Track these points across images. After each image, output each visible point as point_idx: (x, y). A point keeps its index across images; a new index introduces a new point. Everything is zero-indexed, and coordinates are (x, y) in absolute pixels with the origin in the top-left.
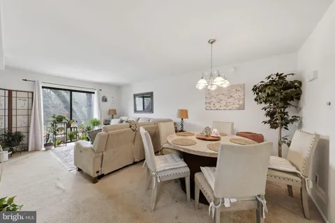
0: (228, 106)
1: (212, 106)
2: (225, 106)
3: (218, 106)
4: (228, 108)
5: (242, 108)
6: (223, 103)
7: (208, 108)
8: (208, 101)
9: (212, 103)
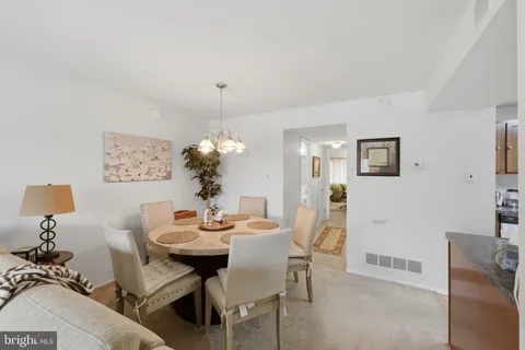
0: (151, 175)
1: (122, 172)
2: (147, 173)
3: (134, 173)
4: (152, 178)
5: (168, 177)
6: (144, 168)
7: (113, 178)
8: (112, 163)
9: (123, 168)
